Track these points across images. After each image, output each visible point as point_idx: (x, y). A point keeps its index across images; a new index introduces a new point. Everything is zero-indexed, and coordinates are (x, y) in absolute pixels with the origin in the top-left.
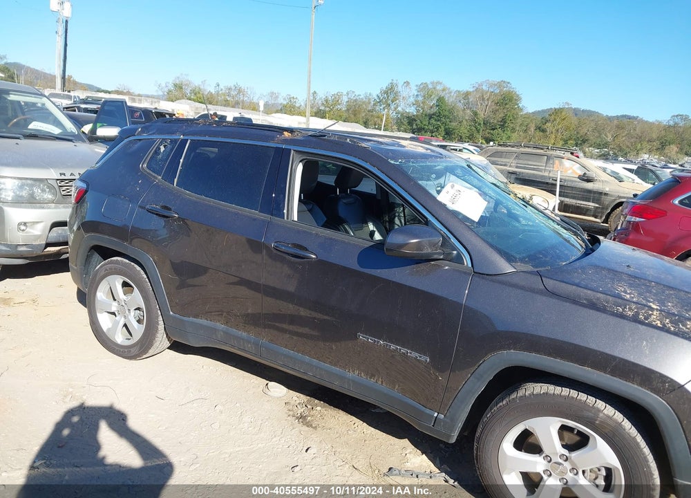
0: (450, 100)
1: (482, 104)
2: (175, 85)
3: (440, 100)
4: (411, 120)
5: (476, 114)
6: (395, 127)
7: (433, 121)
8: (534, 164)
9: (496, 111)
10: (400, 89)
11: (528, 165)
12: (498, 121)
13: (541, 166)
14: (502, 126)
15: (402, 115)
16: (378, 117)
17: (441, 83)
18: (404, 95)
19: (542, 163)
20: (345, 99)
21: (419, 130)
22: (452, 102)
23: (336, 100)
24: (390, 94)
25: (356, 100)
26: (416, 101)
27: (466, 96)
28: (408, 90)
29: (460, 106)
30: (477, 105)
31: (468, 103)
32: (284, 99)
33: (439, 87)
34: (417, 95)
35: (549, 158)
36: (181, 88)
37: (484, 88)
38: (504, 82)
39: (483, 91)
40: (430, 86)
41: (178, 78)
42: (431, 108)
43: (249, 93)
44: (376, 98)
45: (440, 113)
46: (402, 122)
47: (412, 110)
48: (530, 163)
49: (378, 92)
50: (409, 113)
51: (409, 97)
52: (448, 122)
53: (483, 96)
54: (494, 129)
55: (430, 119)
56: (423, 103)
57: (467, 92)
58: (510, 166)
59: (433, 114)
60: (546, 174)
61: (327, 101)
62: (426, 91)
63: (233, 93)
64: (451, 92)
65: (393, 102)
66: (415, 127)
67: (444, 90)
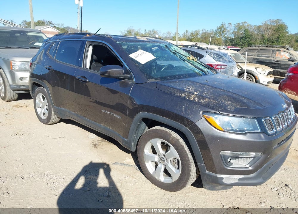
0: (251, 30)
1: (267, 31)
2: (128, 32)
3: (246, 30)
4: (231, 41)
5: (263, 36)
6: (224, 44)
7: (242, 40)
8: (266, 54)
9: (274, 34)
10: (226, 27)
11: (263, 55)
12: (275, 39)
13: (269, 55)
14: (277, 41)
15: (227, 38)
16: (216, 40)
17: (247, 23)
18: (229, 29)
19: (269, 54)
20: (201, 32)
21: (235, 45)
22: (252, 31)
23: (196, 34)
24: (222, 29)
25: (205, 33)
26: (234, 32)
27: (258, 28)
28: (230, 27)
29: (256, 33)
30: (264, 31)
31: (260, 31)
32: (174, 34)
33: (245, 25)
34: (235, 29)
35: (273, 51)
36: (130, 32)
37: (268, 23)
38: (279, 20)
39: (268, 25)
40: (241, 24)
41: (129, 28)
42: (241, 34)
43: (158, 33)
44: (215, 31)
45: (245, 36)
46: (227, 42)
47: (232, 36)
48: (264, 54)
49: (216, 29)
50: (230, 37)
51: (231, 30)
52: (250, 41)
53: (267, 27)
54: (273, 43)
55: (241, 39)
56: (238, 32)
57: (260, 26)
58: (254, 56)
59: (242, 37)
60: (272, 59)
61: (192, 34)
62: (239, 27)
63: (152, 33)
64: (251, 27)
65: (223, 33)
66: (233, 43)
67: (248, 26)
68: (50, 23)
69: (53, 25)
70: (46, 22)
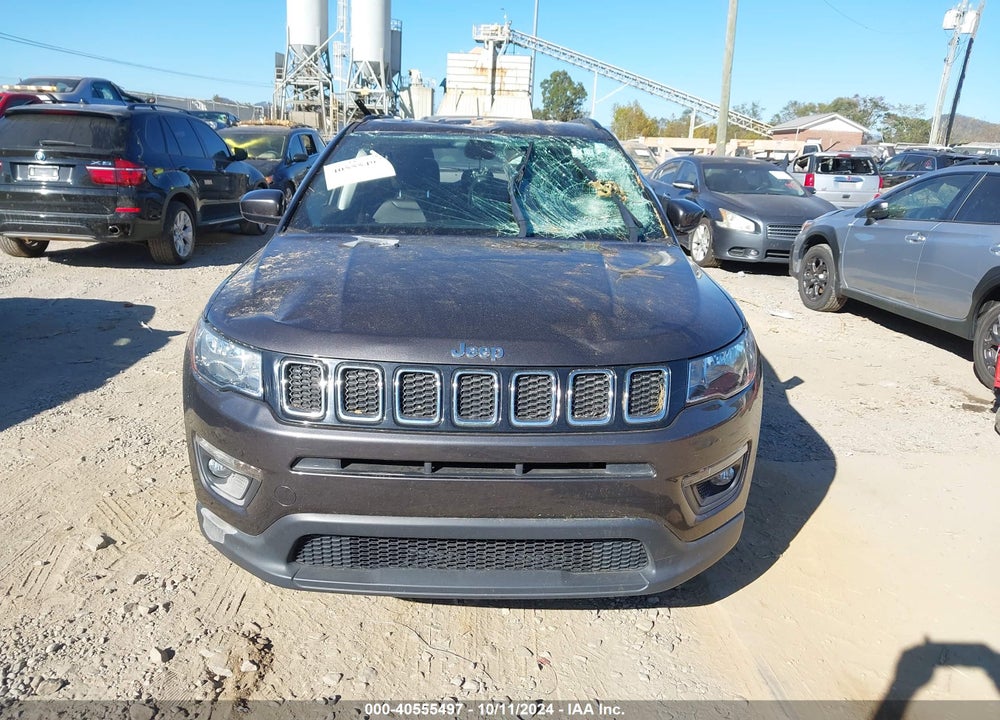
68: (876, 105)
69: (885, 109)
70: (862, 102)
